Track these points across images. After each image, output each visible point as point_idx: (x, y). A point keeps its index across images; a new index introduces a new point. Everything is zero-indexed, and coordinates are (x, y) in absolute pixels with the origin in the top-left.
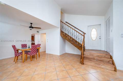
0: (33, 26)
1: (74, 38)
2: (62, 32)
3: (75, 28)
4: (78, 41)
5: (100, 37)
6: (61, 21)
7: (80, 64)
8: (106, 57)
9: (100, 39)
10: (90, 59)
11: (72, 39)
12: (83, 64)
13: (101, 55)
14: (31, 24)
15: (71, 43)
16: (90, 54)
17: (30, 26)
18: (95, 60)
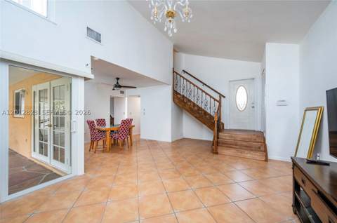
0: (121, 83)
1: (200, 105)
2: (175, 93)
3: (204, 84)
4: (208, 111)
5: (253, 103)
6: (174, 72)
7: (211, 154)
8: (257, 140)
9: (253, 107)
10: (228, 145)
11: (196, 108)
12: (217, 153)
13: (250, 137)
14: (118, 79)
15: (196, 117)
16: (230, 137)
17: (116, 83)
18: (237, 147)
